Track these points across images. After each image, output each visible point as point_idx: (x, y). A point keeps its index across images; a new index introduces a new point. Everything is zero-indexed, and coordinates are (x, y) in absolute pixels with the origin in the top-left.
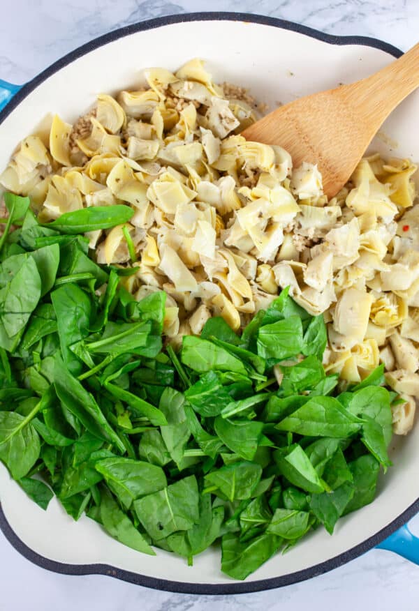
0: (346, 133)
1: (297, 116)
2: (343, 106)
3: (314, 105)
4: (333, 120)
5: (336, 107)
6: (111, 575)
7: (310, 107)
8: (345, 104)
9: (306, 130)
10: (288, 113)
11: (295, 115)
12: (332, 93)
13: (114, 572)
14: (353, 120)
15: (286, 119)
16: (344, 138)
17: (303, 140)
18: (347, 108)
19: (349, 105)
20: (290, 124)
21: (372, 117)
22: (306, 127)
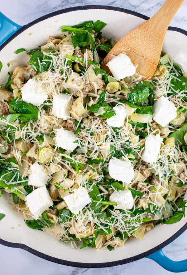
0: (151, 43)
1: (127, 43)
2: (146, 32)
3: (133, 36)
4: (144, 40)
5: (143, 34)
6: (26, 249)
7: (132, 37)
8: (147, 31)
9: (133, 47)
10: (123, 43)
11: (126, 43)
12: (139, 28)
13: (27, 248)
14: (152, 37)
15: (123, 45)
16: (151, 45)
17: (133, 52)
18: (148, 32)
19: (148, 31)
20: (125, 47)
21: (160, 33)
22: (133, 46)
